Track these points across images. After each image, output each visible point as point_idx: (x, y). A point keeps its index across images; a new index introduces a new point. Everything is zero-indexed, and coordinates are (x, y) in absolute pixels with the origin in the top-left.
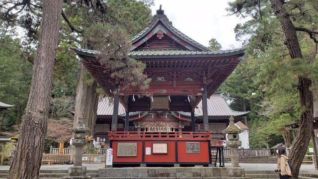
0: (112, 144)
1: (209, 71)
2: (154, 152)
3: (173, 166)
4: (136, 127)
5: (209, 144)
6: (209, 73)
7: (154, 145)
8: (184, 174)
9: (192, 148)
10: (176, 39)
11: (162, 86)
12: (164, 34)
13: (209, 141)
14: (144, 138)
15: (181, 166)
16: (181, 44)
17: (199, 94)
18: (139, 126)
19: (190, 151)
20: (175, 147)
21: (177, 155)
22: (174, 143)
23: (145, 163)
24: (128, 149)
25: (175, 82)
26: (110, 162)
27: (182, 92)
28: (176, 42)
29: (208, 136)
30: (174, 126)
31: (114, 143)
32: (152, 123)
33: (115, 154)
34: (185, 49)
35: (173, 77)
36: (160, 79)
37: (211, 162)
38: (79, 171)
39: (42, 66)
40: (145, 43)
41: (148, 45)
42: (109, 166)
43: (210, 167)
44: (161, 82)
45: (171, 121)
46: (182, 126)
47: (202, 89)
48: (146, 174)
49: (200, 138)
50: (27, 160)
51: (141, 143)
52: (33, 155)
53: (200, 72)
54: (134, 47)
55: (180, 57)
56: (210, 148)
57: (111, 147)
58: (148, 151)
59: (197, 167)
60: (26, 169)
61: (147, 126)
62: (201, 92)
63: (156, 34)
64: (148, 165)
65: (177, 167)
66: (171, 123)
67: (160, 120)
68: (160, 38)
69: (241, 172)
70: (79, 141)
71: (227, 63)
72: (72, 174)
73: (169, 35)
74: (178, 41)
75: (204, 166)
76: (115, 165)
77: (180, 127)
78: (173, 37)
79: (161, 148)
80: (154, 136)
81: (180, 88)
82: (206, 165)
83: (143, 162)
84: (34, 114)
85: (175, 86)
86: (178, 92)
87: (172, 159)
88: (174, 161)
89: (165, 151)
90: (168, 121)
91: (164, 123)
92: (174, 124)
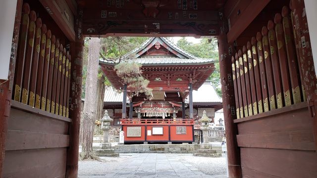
0: (123, 127)
1: (194, 74)
2: (153, 133)
3: (167, 143)
4: (137, 112)
5: (193, 127)
6: (194, 75)
7: (153, 128)
8: (174, 149)
9: (180, 131)
10: (170, 49)
11: (159, 84)
12: (161, 45)
13: (193, 126)
14: (146, 124)
15: (173, 143)
16: (174, 53)
17: (186, 91)
18: (139, 112)
19: (179, 133)
20: (169, 130)
21: (170, 135)
22: (167, 127)
23: (147, 141)
24: (135, 132)
25: (169, 82)
26: (122, 140)
27: (174, 89)
28: (170, 52)
29: (192, 122)
30: (169, 111)
31: (124, 127)
32: (150, 109)
33: (125, 134)
34: (176, 57)
35: (167, 78)
36: (157, 79)
37: (194, 141)
38: (107, 146)
39: (91, 86)
40: (146, 52)
41: (148, 53)
42: (121, 144)
43: (193, 144)
44: (158, 82)
45: (167, 107)
46: (176, 111)
47: (189, 88)
48: (148, 149)
49: (186, 124)
50: (87, 139)
51: (144, 127)
52: (90, 136)
53: (187, 75)
54: (138, 55)
55: (173, 65)
56: (193, 130)
57: (122, 130)
58: (149, 133)
59: (183, 144)
60: (87, 144)
61: (146, 112)
62: (188, 89)
63: (155, 45)
64: (149, 143)
65: (170, 144)
66: (166, 109)
68: (158, 48)
69: (209, 147)
70: (107, 127)
71: (207, 68)
72: (102, 148)
73: (165, 46)
74: (171, 51)
75: (189, 143)
76: (126, 143)
77: (174, 112)
78: (168, 48)
79: (158, 131)
80: (154, 122)
81: (173, 86)
82: (190, 143)
83: (146, 141)
84: (89, 114)
85: (169, 85)
86: (172, 90)
87: (166, 139)
88: (168, 140)
89: (162, 133)
90: (164, 107)
91: (161, 109)
92: (169, 109)
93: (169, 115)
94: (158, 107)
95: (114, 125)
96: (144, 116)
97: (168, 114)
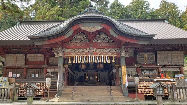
4: (56, 55)
18: (61, 55)
30: (113, 54)
32: (81, 50)
45: (108, 48)
46: (126, 54)
61: (73, 55)
66: (108, 50)
67: (91, 45)
77: (123, 55)
90: (103, 48)
91: (98, 50)
92: (114, 51)
93: (113, 61)
94: (93, 47)
95: (26, 78)
96: (70, 62)
97: (111, 58)
